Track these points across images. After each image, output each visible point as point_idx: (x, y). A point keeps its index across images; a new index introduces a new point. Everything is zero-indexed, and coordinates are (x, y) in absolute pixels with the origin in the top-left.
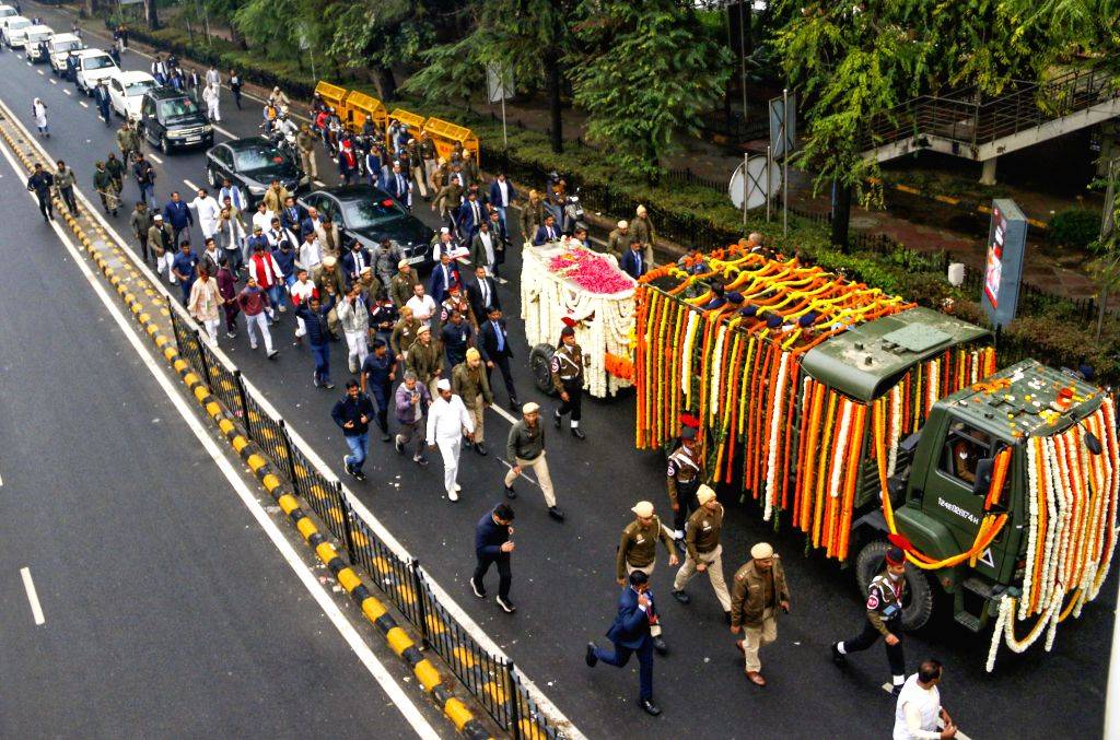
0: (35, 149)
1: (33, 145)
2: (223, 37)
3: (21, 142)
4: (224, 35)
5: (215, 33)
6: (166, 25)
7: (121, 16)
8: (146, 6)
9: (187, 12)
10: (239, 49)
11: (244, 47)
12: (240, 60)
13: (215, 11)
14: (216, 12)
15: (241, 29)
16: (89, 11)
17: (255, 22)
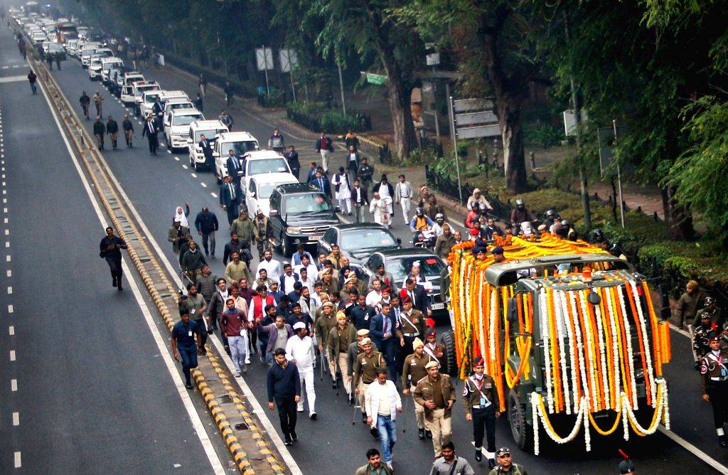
0: (253, 416)
1: (249, 408)
2: (649, 213)
3: (227, 399)
4: (651, 206)
5: (633, 204)
6: (541, 184)
7: (456, 160)
8: (506, 144)
9: (579, 160)
10: (678, 238)
11: (687, 233)
12: (676, 260)
13: (634, 160)
14: (637, 160)
15: (681, 197)
16: (398, 148)
17: (707, 185)
